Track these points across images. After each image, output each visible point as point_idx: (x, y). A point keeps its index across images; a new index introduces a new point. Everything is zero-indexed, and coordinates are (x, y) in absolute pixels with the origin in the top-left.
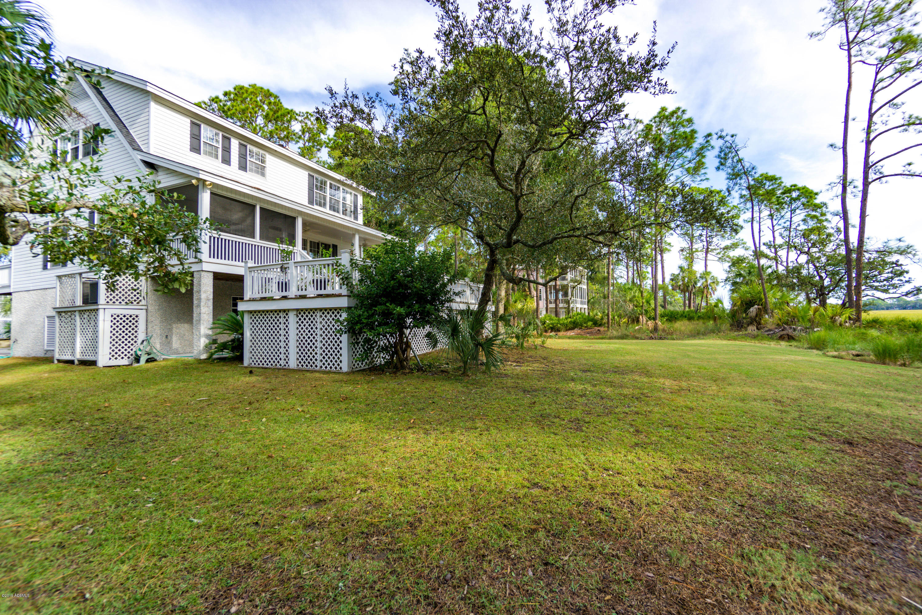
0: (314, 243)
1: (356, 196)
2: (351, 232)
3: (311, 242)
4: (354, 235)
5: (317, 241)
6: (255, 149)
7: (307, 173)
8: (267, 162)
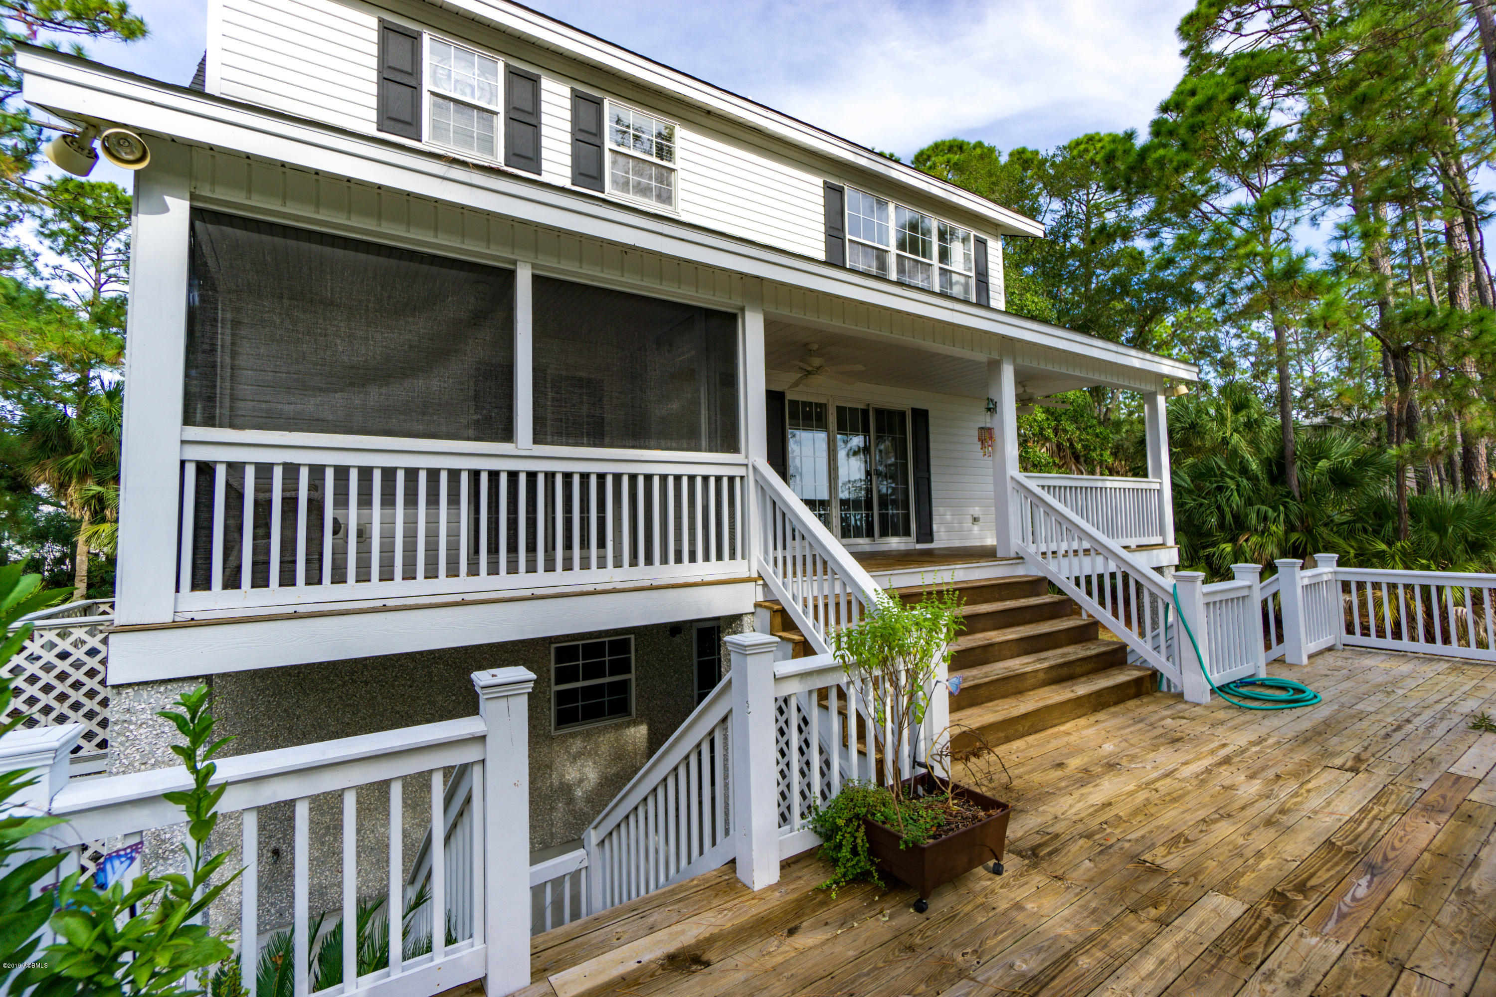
0: (853, 410)
1: (981, 244)
2: (981, 357)
3: (840, 410)
4: (994, 367)
5: (861, 406)
6: (633, 115)
7: (817, 182)
8: (678, 153)
